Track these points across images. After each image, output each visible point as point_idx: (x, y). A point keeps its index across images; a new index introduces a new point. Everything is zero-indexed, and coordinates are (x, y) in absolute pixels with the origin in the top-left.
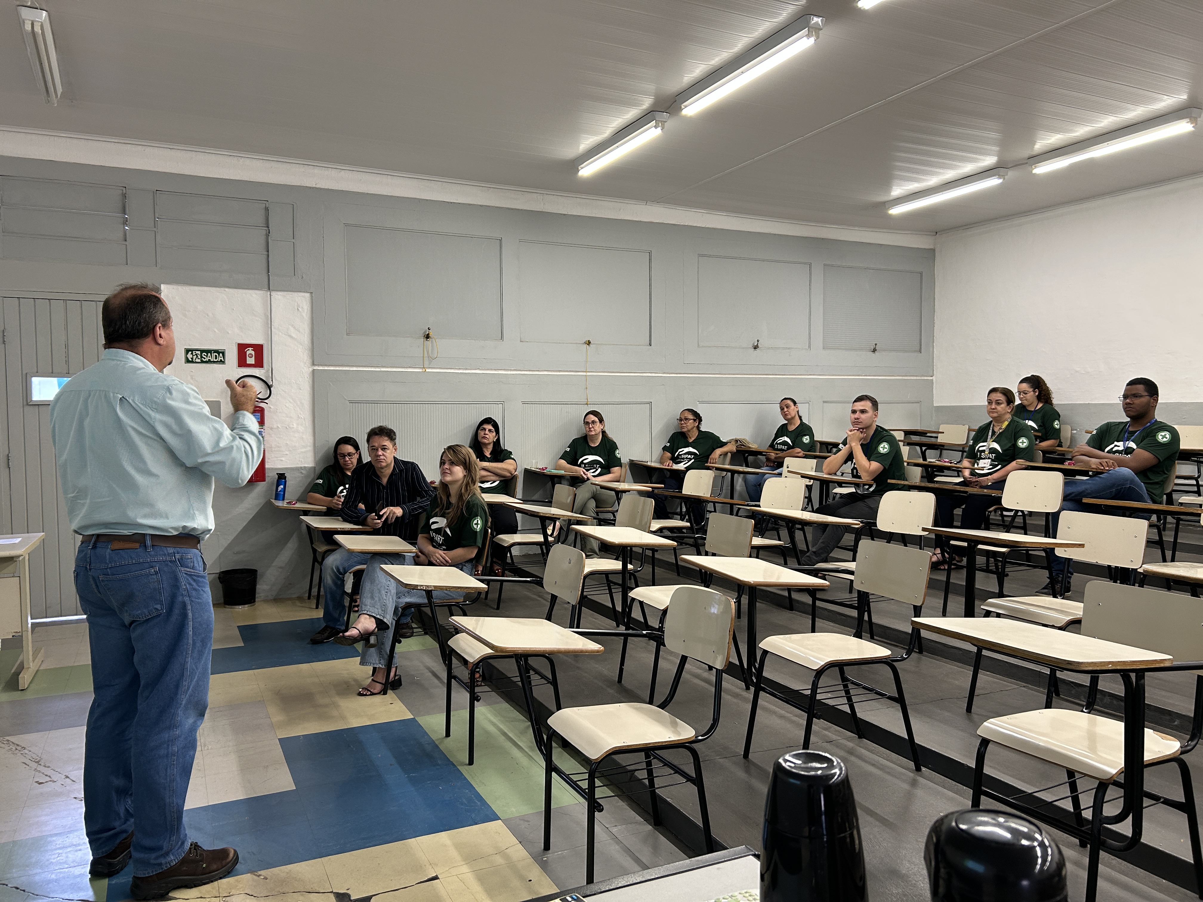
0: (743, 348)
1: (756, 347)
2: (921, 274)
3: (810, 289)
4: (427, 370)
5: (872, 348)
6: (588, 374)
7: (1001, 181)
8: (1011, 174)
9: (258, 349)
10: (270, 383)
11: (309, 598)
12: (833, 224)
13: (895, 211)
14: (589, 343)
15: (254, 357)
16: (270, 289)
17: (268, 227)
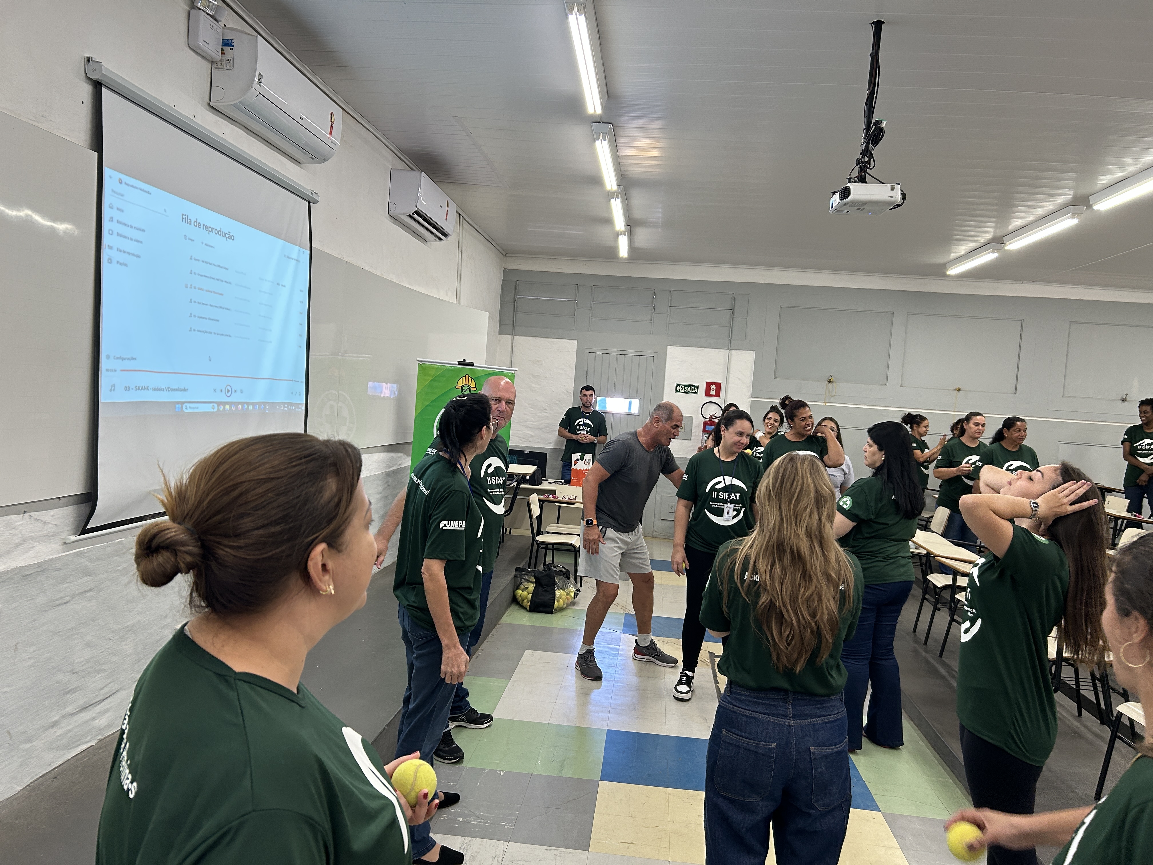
0: (1111, 400)
1: (1124, 400)
4: (827, 404)
9: (718, 385)
14: (959, 390)
15: (715, 390)
16: (730, 348)
17: (733, 309)
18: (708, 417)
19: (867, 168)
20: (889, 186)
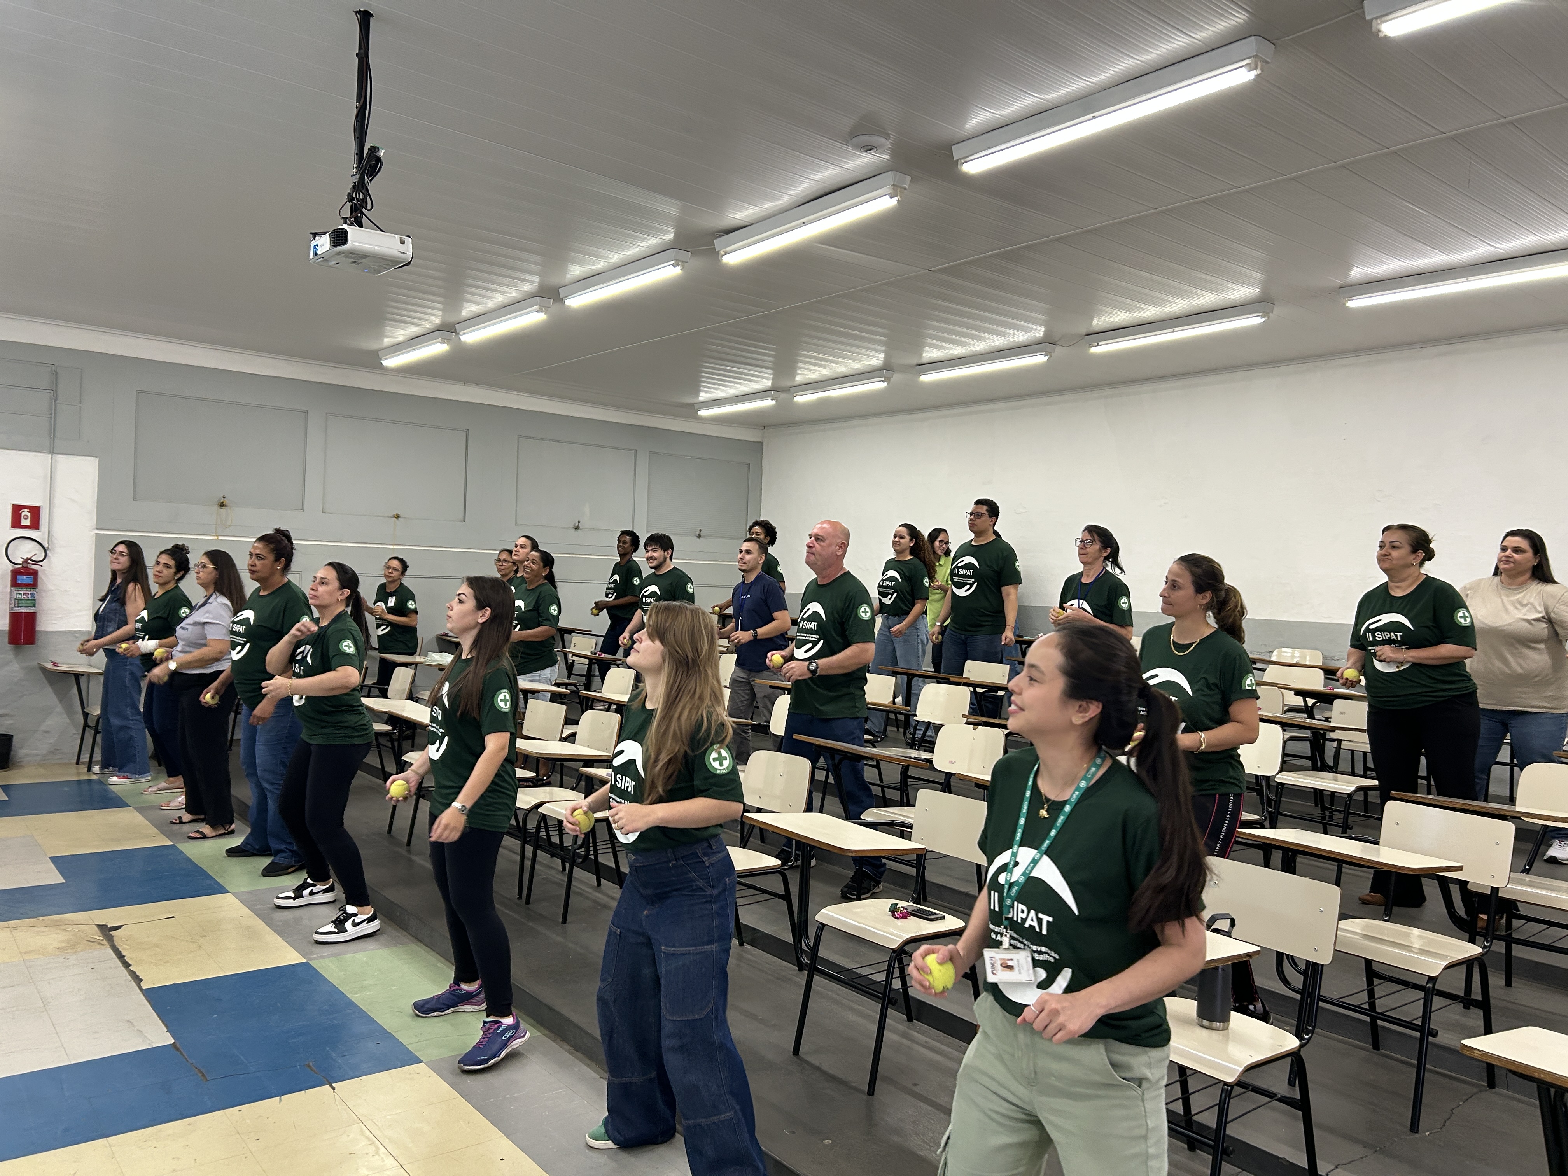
0: (564, 528)
1: (577, 528)
2: (749, 465)
3: (635, 474)
4: (220, 538)
5: (698, 533)
6: (395, 547)
7: (774, 402)
8: (783, 396)
9: (35, 511)
10: (46, 545)
11: (78, 763)
12: (658, 414)
13: (703, 413)
14: (398, 517)
15: (29, 520)
16: (52, 452)
17: (54, 391)
18: (20, 561)
19: (363, 207)
20: (397, 237)
